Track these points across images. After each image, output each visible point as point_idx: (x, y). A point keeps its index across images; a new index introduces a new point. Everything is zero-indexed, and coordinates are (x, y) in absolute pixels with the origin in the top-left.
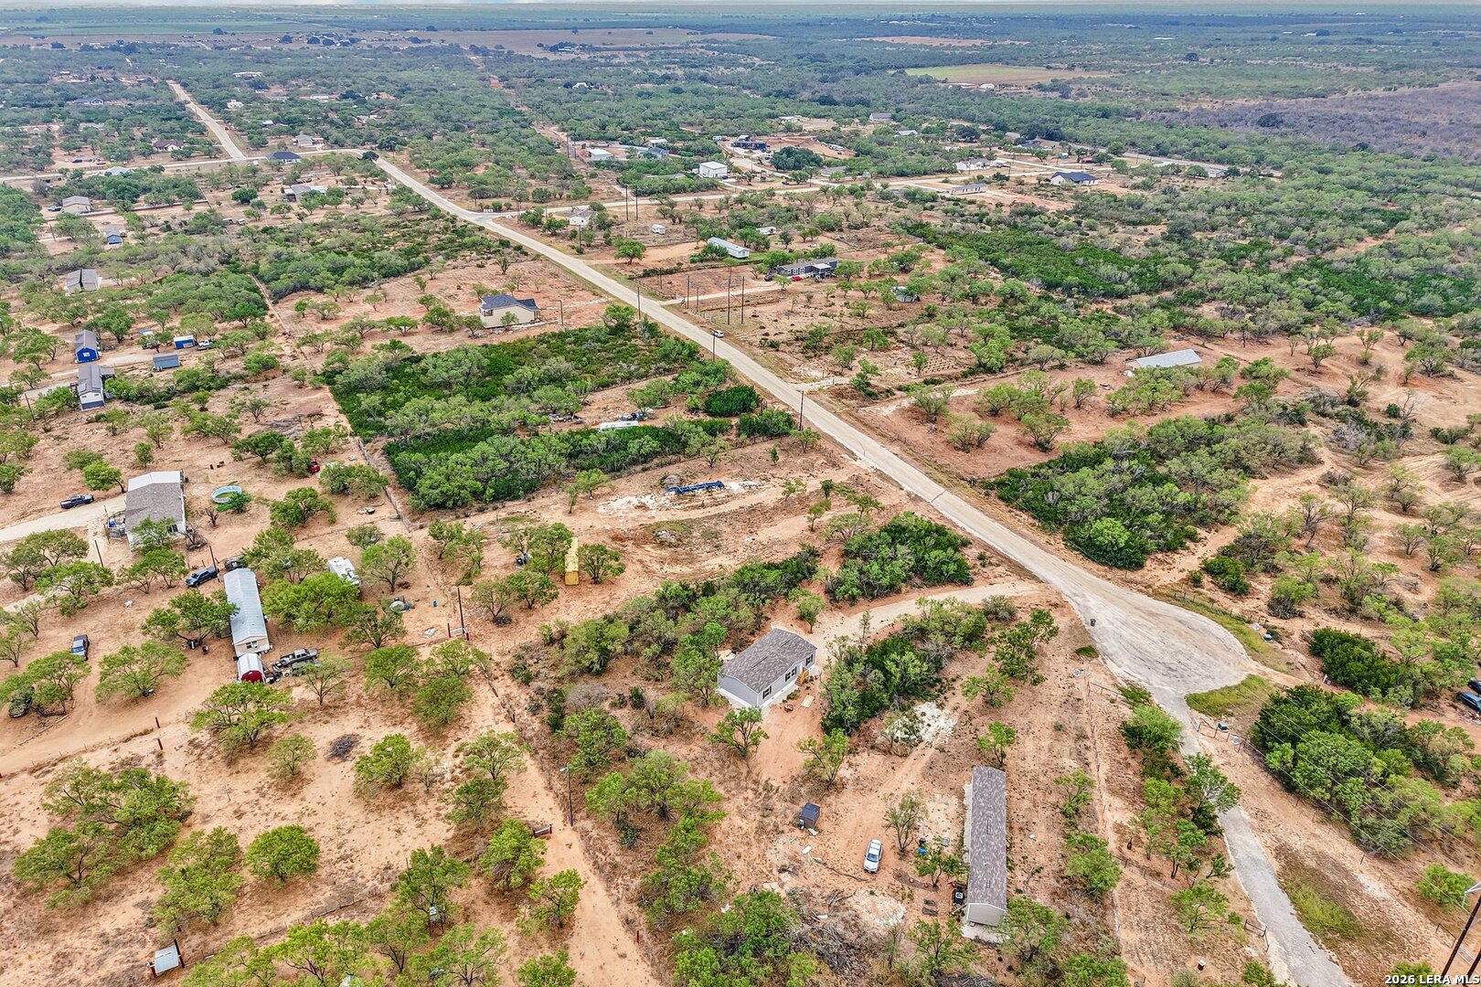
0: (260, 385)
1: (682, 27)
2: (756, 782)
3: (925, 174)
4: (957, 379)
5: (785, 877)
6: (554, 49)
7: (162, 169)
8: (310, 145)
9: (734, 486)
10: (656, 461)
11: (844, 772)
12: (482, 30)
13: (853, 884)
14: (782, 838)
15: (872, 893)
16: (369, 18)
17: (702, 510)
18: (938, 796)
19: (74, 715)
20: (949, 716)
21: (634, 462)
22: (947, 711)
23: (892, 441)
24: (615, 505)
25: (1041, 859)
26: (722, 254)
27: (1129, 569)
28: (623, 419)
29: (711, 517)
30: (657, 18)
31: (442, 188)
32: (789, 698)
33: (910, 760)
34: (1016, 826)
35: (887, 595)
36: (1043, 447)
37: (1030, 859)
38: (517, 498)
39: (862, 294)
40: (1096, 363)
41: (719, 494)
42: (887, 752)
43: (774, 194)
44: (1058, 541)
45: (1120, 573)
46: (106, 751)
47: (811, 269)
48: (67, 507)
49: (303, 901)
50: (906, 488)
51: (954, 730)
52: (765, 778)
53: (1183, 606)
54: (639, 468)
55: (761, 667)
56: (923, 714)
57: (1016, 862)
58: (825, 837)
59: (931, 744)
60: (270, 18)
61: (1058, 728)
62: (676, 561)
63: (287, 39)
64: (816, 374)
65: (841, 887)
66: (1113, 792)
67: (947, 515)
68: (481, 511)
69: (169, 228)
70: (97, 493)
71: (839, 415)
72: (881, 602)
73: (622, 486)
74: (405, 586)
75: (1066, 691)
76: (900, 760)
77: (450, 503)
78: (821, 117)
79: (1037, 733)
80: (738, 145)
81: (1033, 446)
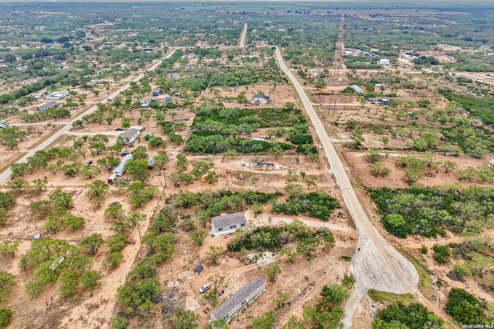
0: (182, 109)
1: (432, 9)
2: (196, 254)
3: (481, 71)
4: (400, 150)
5: (177, 282)
6: (374, 16)
7: (219, 48)
8: (263, 44)
9: (277, 166)
10: (260, 153)
11: (223, 262)
12: (354, 9)
13: (192, 293)
14: (188, 272)
15: (195, 298)
16: (322, 5)
17: (261, 171)
18: (244, 281)
19: (75, 178)
20: (273, 259)
21: (253, 151)
22: (274, 257)
23: (349, 166)
24: (237, 163)
25: (255, 315)
26: (353, 91)
27: (398, 236)
28: (263, 138)
29: (260, 174)
30: (426, 6)
31: (287, 60)
32: (229, 234)
33: (246, 267)
34: (258, 301)
35: (291, 215)
36: (410, 182)
37: (252, 313)
38: (212, 154)
39: (392, 113)
40: (476, 157)
41: (270, 167)
42: (241, 261)
43: (400, 73)
44: (378, 218)
45: (392, 237)
46: (73, 188)
47: (381, 101)
48: (117, 130)
49: (74, 236)
50: (338, 183)
51: (270, 264)
52: (200, 253)
53: (407, 258)
54: (253, 154)
55: (224, 221)
56: (265, 255)
57: (247, 311)
58: (199, 276)
59: (258, 265)
60: (291, 5)
61: (306, 278)
62: (238, 184)
63: (289, 12)
64: (343, 137)
65: (188, 292)
66: (303, 307)
67: (343, 196)
68: (201, 155)
69: (206, 64)
70: (124, 128)
71: (337, 152)
72: (288, 216)
73: (244, 158)
74: (164, 169)
75: (324, 268)
76: (243, 265)
77: (192, 150)
78: (457, 46)
79: (297, 277)
80: (407, 54)
81: (406, 181)
